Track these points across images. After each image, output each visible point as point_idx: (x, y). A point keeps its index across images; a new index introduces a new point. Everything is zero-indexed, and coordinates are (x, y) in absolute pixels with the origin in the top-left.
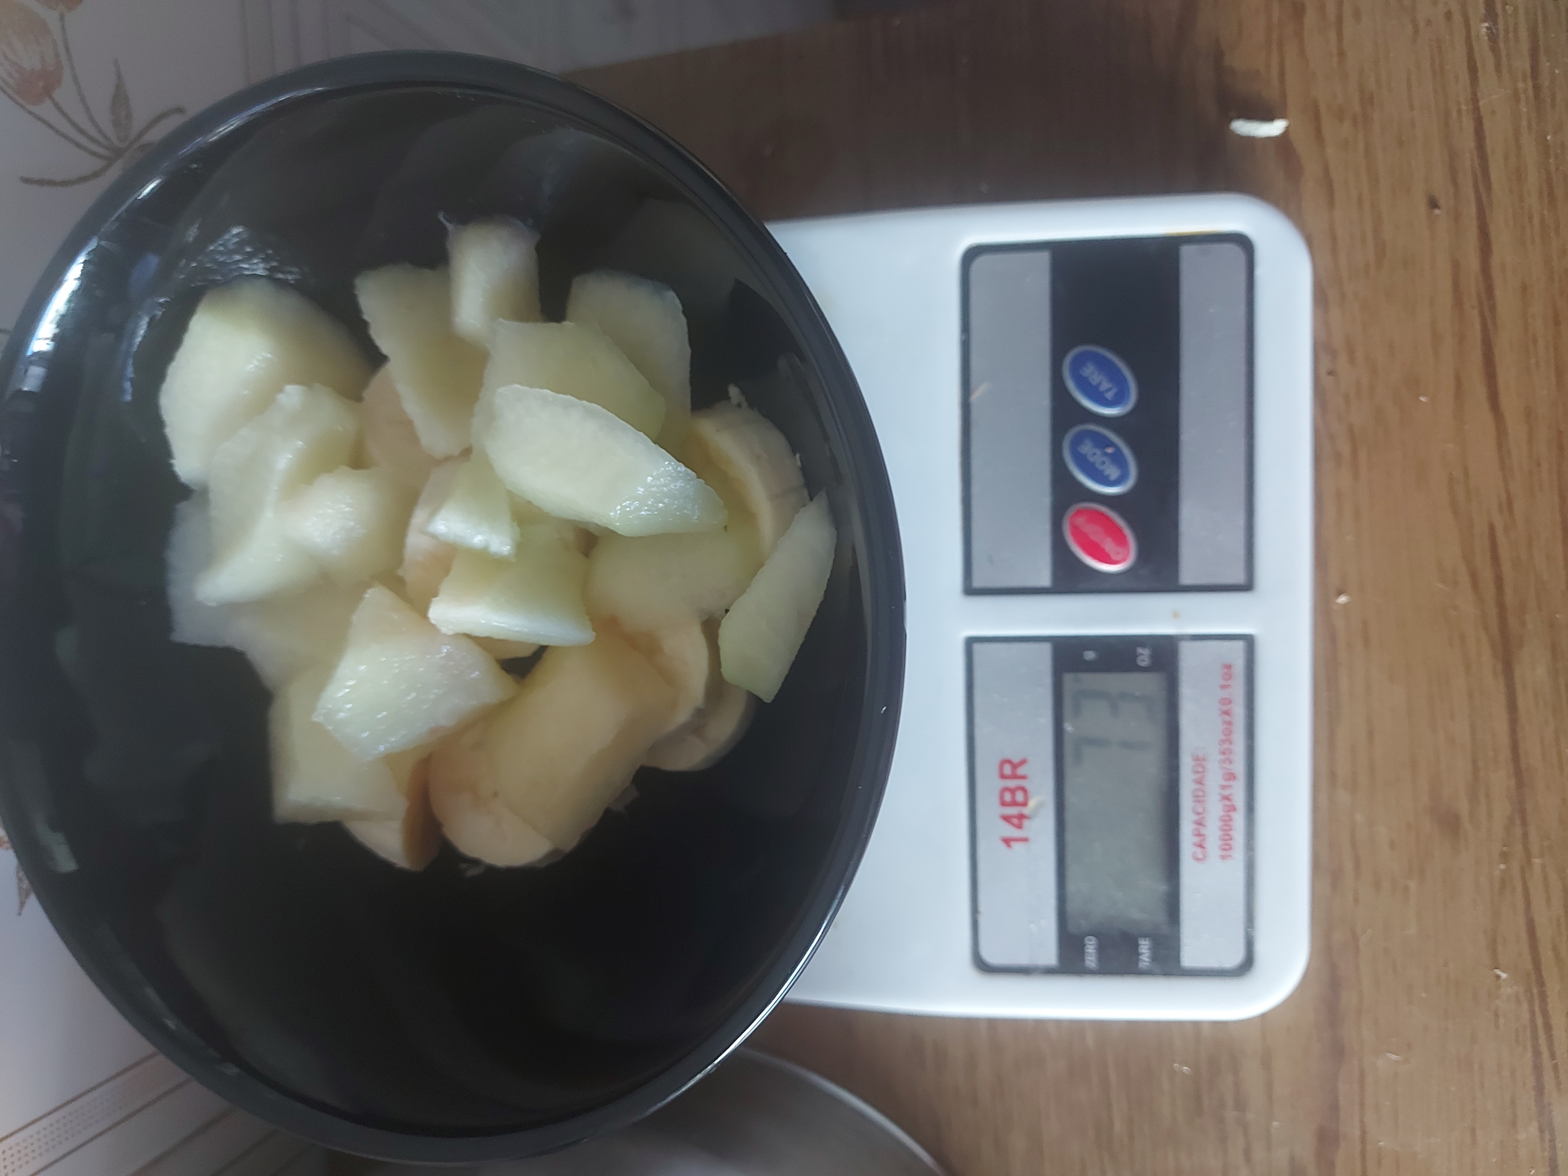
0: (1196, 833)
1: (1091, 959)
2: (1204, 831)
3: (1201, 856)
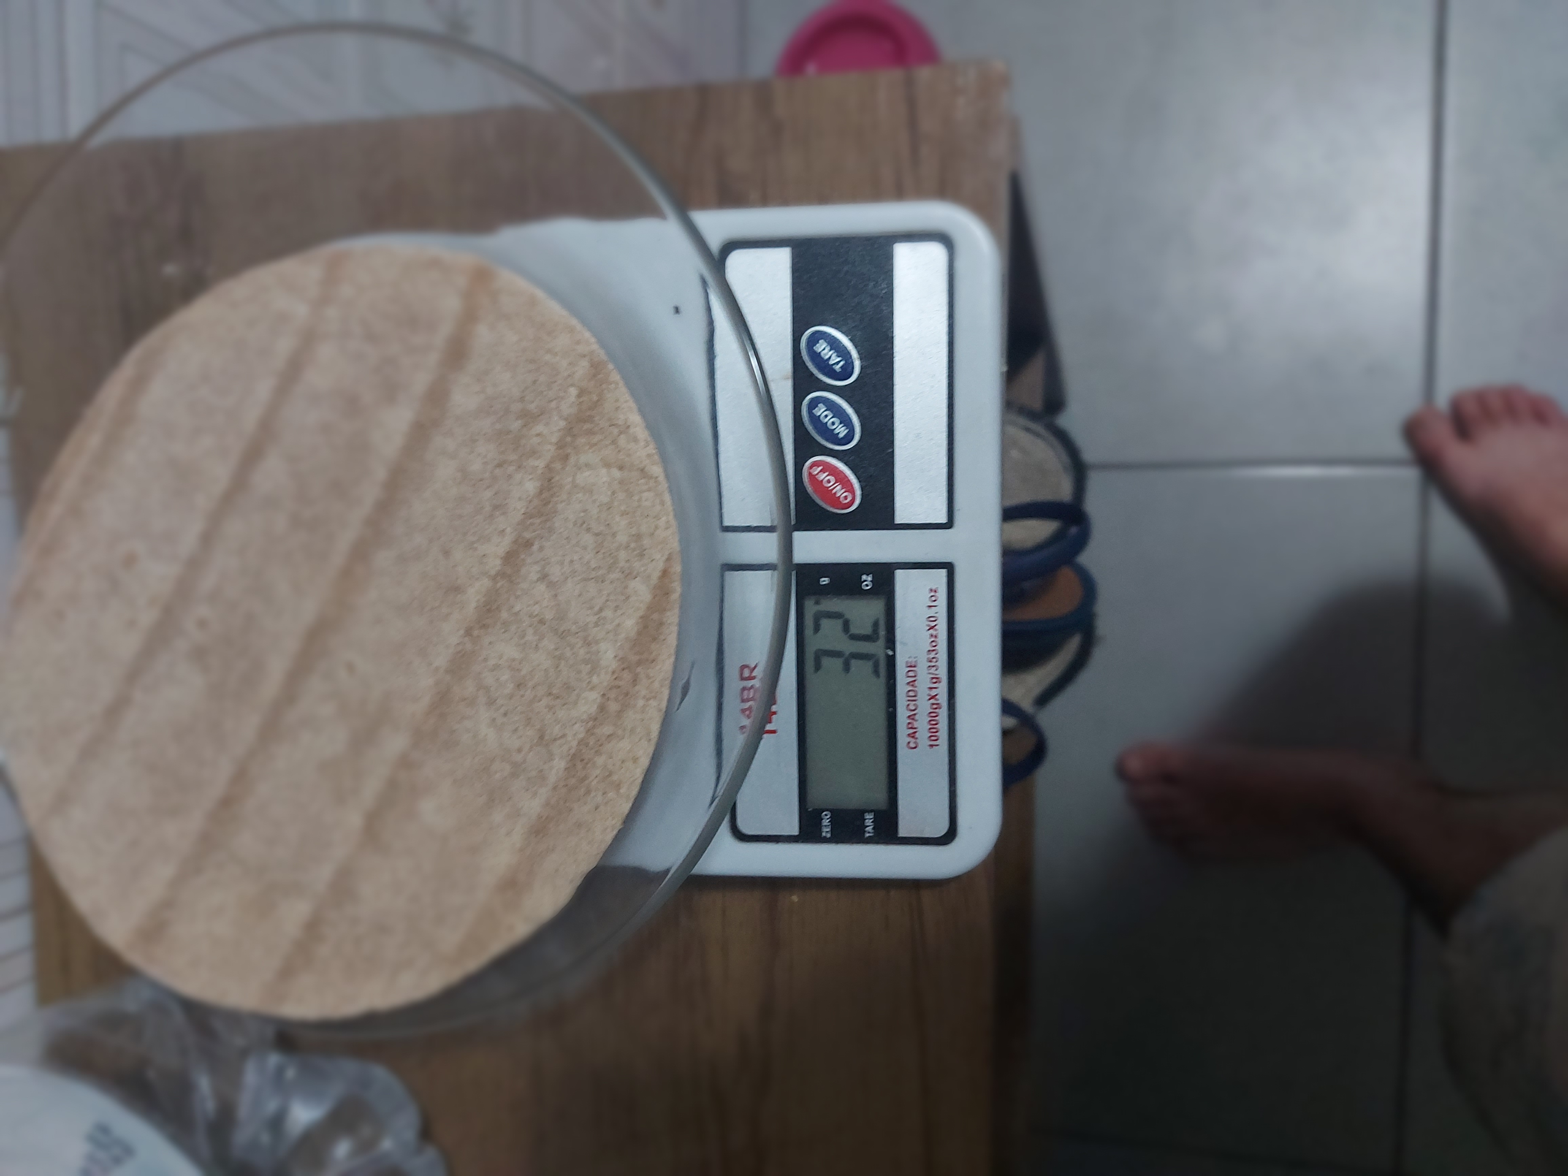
0: (910, 726)
1: (826, 832)
2: (916, 725)
3: (912, 745)
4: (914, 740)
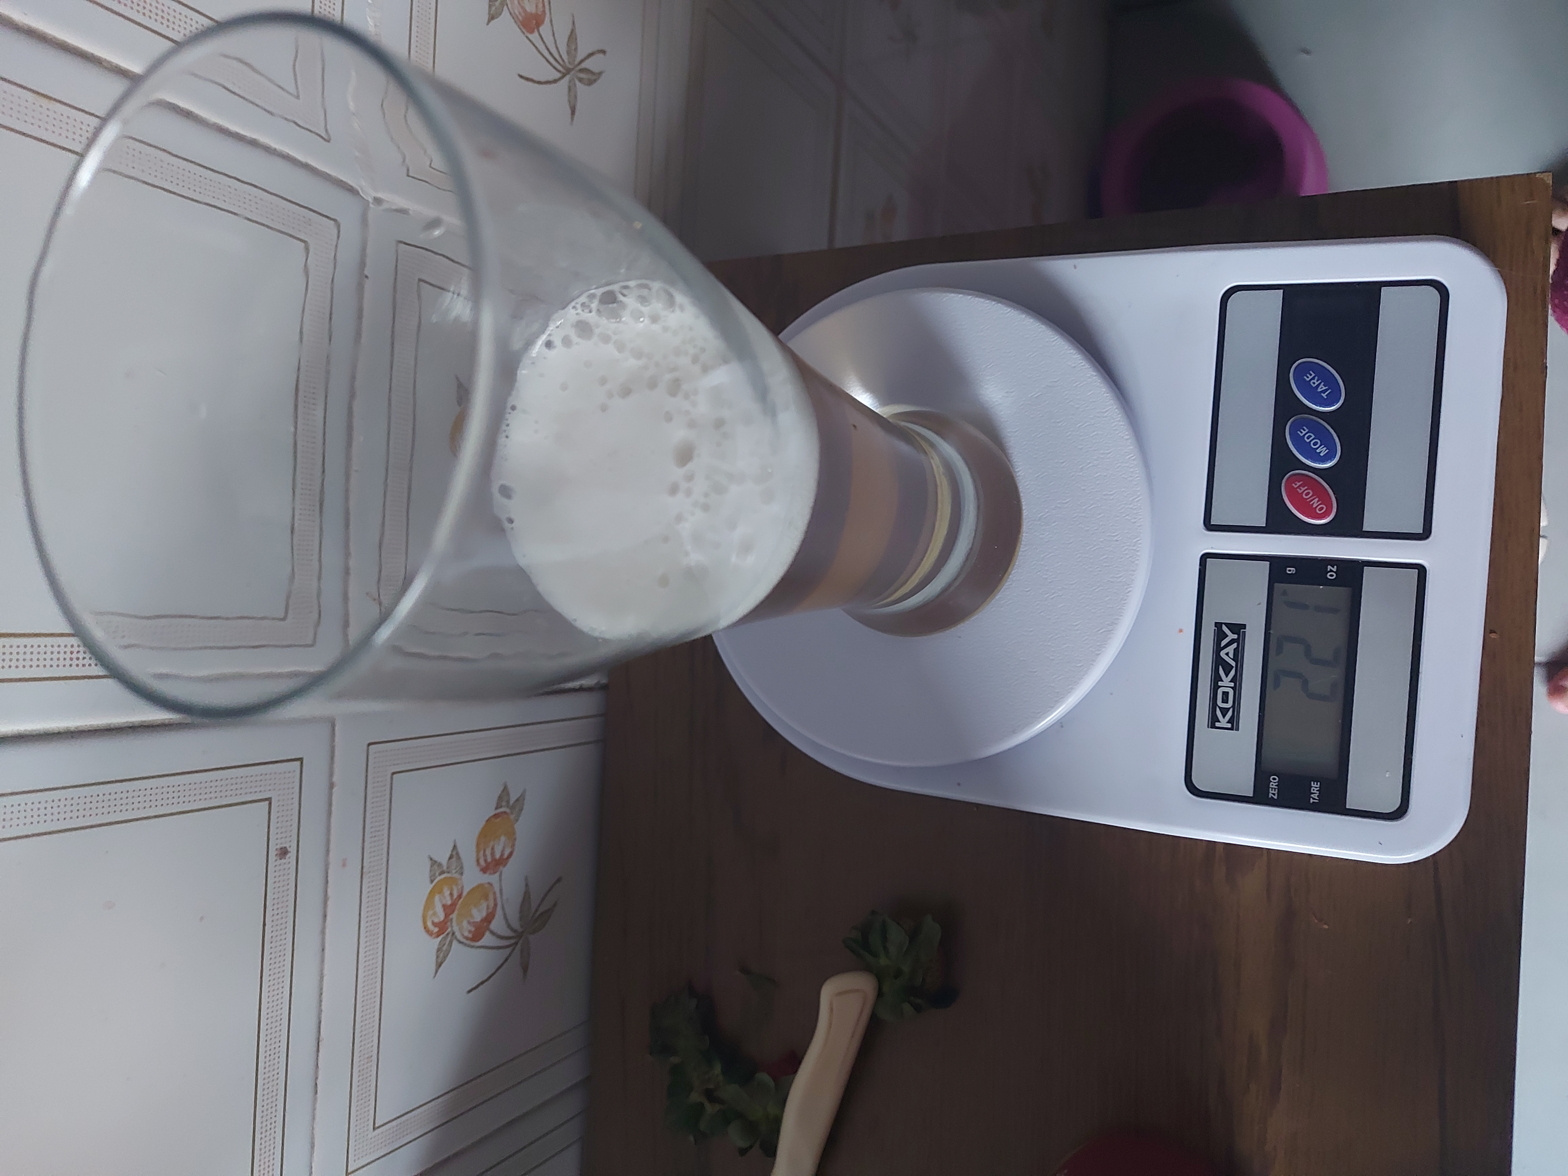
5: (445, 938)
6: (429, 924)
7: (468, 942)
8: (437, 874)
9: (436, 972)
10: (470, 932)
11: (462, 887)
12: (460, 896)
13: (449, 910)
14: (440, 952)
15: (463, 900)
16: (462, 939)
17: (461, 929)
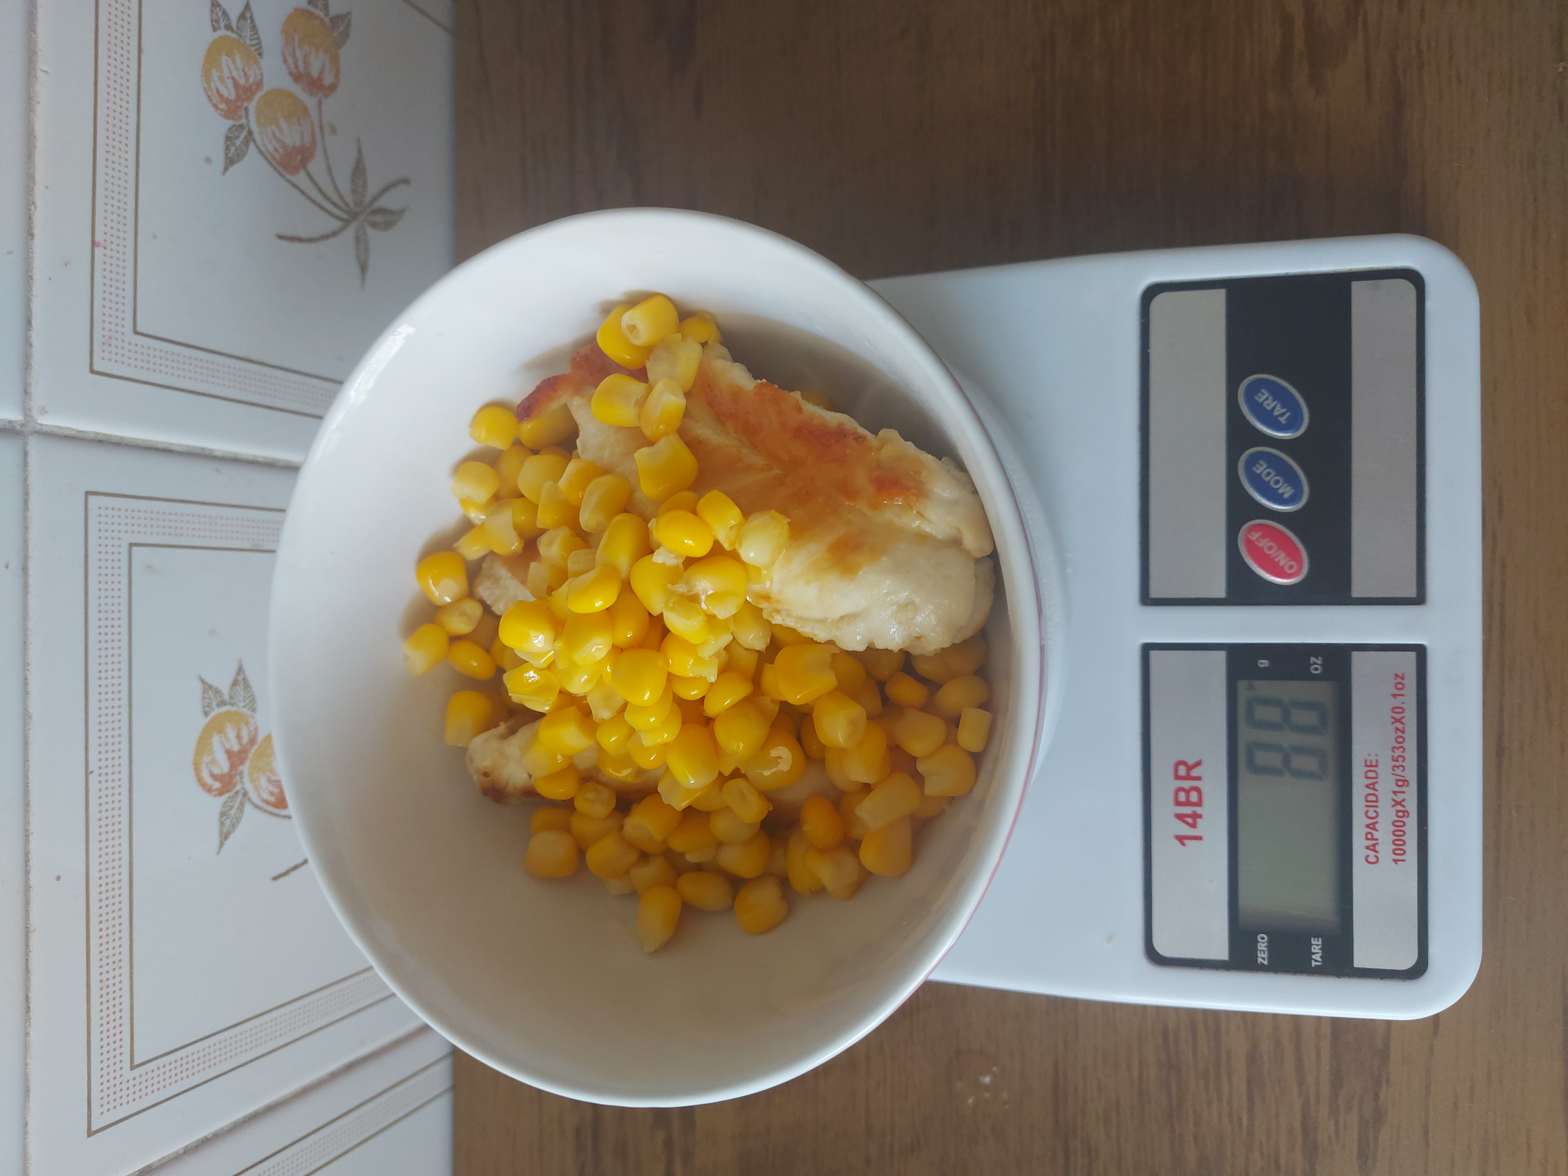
0: (1369, 836)
1: (1262, 957)
2: (1376, 835)
3: (1374, 860)
4: (1374, 853)
5: (232, 799)
6: (205, 775)
7: (270, 808)
8: (214, 703)
9: (221, 845)
10: (272, 794)
11: (256, 729)
12: (252, 741)
13: (236, 758)
14: (225, 817)
15: (259, 746)
16: (262, 805)
17: (256, 788)
